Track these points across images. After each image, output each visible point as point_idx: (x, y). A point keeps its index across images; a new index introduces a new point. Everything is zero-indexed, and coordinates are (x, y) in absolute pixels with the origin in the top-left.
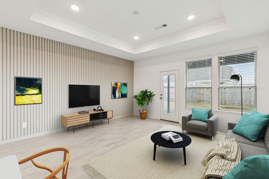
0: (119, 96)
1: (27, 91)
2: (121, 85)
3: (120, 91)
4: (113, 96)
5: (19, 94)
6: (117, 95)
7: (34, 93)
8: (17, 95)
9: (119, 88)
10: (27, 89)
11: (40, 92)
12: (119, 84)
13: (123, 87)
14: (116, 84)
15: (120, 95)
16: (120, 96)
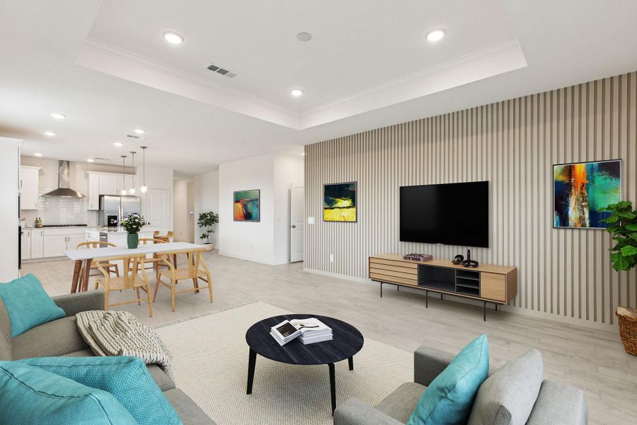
0: (581, 219)
1: (336, 202)
2: (592, 169)
3: (583, 201)
4: (557, 219)
5: (327, 207)
6: (573, 214)
7: (345, 206)
8: (326, 209)
9: (579, 186)
10: (336, 199)
11: (354, 204)
12: (580, 169)
13: (600, 180)
14: (569, 170)
15: (587, 215)
16: (587, 222)
